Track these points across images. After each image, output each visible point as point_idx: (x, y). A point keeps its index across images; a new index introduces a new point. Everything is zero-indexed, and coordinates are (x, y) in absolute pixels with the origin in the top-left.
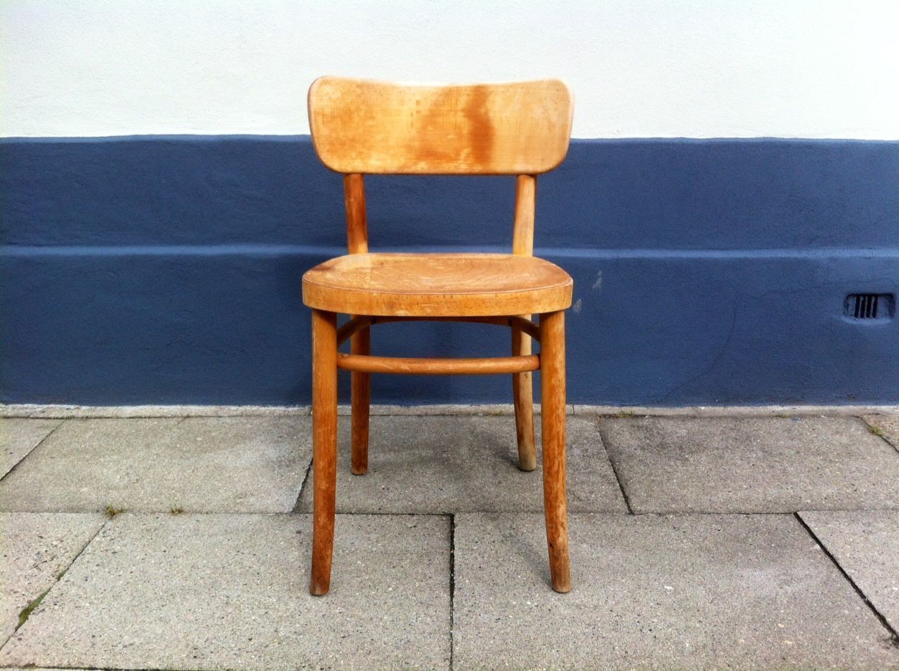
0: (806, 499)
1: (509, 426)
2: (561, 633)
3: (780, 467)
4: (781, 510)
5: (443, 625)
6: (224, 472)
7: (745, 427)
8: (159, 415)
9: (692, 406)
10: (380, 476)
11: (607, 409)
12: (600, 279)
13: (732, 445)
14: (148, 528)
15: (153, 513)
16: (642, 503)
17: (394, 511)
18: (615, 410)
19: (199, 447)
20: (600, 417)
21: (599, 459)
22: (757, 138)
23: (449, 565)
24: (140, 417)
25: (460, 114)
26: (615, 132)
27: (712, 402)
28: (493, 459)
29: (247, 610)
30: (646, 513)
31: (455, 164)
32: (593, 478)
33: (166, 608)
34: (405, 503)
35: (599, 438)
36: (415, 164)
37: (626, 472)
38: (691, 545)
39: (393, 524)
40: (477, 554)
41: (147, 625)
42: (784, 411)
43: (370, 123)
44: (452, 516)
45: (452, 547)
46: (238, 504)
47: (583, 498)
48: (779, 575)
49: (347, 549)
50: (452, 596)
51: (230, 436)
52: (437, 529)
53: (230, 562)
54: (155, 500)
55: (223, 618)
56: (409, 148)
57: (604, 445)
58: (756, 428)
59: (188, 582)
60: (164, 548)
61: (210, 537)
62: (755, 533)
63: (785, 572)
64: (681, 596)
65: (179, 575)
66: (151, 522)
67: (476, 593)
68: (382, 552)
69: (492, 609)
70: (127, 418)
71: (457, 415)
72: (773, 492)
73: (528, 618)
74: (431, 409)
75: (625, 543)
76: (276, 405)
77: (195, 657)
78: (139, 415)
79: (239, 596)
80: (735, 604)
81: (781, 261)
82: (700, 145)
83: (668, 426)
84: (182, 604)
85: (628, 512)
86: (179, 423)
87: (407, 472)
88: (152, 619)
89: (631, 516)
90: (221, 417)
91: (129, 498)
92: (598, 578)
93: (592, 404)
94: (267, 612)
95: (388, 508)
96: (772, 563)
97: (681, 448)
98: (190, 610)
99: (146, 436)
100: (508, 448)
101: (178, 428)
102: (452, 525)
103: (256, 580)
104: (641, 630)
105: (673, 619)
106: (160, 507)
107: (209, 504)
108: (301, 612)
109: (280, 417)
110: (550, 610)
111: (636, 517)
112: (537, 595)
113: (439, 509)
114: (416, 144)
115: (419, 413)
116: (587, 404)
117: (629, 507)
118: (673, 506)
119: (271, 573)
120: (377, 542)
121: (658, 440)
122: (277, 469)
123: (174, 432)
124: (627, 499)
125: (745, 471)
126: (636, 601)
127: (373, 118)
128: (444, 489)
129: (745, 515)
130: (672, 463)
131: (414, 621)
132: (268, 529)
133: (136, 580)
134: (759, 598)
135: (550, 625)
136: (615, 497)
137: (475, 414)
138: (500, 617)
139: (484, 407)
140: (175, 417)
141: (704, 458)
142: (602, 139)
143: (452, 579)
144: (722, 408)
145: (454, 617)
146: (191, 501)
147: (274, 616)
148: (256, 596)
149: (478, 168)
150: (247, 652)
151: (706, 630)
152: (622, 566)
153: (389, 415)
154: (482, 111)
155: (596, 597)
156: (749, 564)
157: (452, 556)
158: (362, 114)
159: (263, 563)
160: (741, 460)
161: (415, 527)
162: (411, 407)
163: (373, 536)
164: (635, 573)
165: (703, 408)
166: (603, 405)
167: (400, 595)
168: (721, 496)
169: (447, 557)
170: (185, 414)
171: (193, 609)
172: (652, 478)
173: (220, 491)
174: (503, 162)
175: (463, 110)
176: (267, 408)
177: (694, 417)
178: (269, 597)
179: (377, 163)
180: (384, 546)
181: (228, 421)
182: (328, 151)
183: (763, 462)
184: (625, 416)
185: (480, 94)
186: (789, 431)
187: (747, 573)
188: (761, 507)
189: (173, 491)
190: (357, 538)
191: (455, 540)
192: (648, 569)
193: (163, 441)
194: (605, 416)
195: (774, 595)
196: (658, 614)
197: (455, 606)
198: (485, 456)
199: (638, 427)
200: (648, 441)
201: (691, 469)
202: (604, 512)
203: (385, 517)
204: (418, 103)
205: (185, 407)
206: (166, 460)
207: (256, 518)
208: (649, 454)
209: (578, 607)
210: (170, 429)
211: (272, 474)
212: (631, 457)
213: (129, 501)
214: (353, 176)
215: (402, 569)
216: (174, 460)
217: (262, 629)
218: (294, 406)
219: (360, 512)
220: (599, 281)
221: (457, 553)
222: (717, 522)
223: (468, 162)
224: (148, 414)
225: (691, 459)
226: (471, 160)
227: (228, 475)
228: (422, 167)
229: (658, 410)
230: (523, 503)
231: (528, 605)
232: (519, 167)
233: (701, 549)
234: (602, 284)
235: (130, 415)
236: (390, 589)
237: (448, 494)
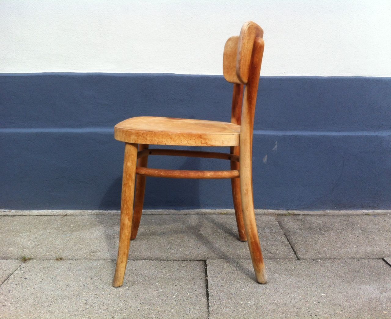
0: (387, 252)
1: (232, 219)
3: (371, 238)
4: (375, 257)
5: (204, 314)
6: (85, 241)
7: (351, 220)
8: (51, 214)
9: (323, 210)
10: (167, 242)
11: (281, 212)
12: (277, 145)
13: (345, 228)
14: (44, 267)
15: (47, 260)
16: (303, 255)
17: (175, 259)
18: (285, 212)
19: (72, 229)
20: (277, 215)
21: (279, 234)
22: (352, 77)
23: (205, 285)
24: (41, 215)
26: (283, 73)
27: (333, 208)
28: (225, 234)
29: (97, 307)
30: (306, 259)
32: (277, 243)
33: (52, 306)
34: (180, 255)
35: (278, 224)
37: (293, 240)
38: (332, 274)
39: (175, 265)
40: (220, 279)
41: (42, 314)
42: (369, 212)
44: (205, 261)
45: (206, 276)
46: (92, 255)
47: (273, 252)
48: (379, 287)
49: (150, 277)
50: (208, 300)
51: (88, 224)
52: (197, 267)
53: (88, 283)
54: (48, 254)
55: (84, 311)
57: (281, 227)
58: (356, 220)
59: (65, 293)
60: (52, 276)
61: (77, 271)
62: (364, 268)
63: (382, 286)
64: (330, 298)
65: (60, 289)
66: (45, 263)
67: (221, 298)
68: (169, 278)
69: (230, 305)
70: (35, 216)
71: (205, 214)
72: (369, 249)
73: (250, 310)
74: (191, 211)
75: (297, 273)
76: (112, 209)
78: (41, 214)
79: (93, 300)
80: (359, 302)
81: (366, 137)
82: (325, 79)
83: (313, 219)
84: (62, 304)
85: (297, 259)
86: (61, 218)
87: (180, 240)
88: (45, 311)
89: (299, 261)
90: (83, 215)
91: (34, 253)
92: (285, 290)
93: (273, 209)
94: (108, 308)
95: (172, 257)
96: (375, 282)
97: (320, 229)
98: (66, 307)
99: (44, 224)
100: (232, 229)
101: (62, 221)
102: (206, 265)
103: (101, 292)
104: (311, 316)
105: (328, 310)
106: (51, 257)
107: (76, 256)
108: (126, 308)
109: (114, 215)
110: (261, 306)
111: (301, 261)
112: (254, 299)
113: (198, 258)
115: (185, 213)
116: (270, 209)
117: (297, 257)
118: (320, 256)
119: (109, 289)
120: (166, 273)
121: (308, 226)
122: (112, 239)
123: (59, 222)
124: (295, 253)
125: (354, 239)
126: (306, 301)
128: (200, 248)
129: (357, 260)
130: (317, 236)
131: (188, 312)
132: (108, 267)
133: (37, 292)
134: (371, 299)
135: (262, 314)
136: (289, 252)
137: (214, 214)
138: (235, 310)
139: (218, 211)
140: (59, 215)
141: (332, 233)
142: (277, 76)
143: (207, 291)
144: (338, 211)
145: (210, 310)
146: (67, 254)
147: (112, 310)
148: (102, 300)
151: (345, 315)
152: (297, 284)
153: (170, 214)
155: (285, 299)
156: (363, 283)
157: (207, 280)
159: (105, 284)
160: (351, 234)
161: (186, 266)
162: (181, 211)
163: (164, 271)
164: (304, 287)
165: (328, 211)
166: (278, 209)
167: (180, 299)
168: (343, 251)
169: (204, 281)
170: (65, 214)
171: (67, 307)
172: (307, 243)
173: (83, 249)
176: (107, 211)
177: (325, 215)
178: (109, 300)
180: (170, 275)
181: (87, 217)
183: (362, 235)
184: (290, 214)
186: (373, 221)
187: (363, 287)
188: (365, 256)
189: (58, 250)
190: (155, 272)
191: (207, 272)
192: (311, 285)
193: (53, 226)
194: (280, 214)
195: (379, 297)
196: (319, 307)
197: (210, 304)
198: (220, 233)
199: (297, 219)
200: (303, 226)
201: (326, 239)
202: (284, 259)
203: (170, 261)
205: (64, 211)
206: (55, 235)
207: (101, 262)
208: (304, 232)
209: (276, 304)
210: (57, 221)
211: (110, 241)
212: (295, 233)
213: (34, 254)
215: (180, 287)
216: (58, 235)
217: (105, 316)
219: (156, 259)
220: (276, 147)
221: (209, 279)
222: (343, 263)
224: (45, 214)
225: (326, 234)
227: (87, 242)
229: (306, 212)
230: (242, 254)
231: (249, 304)
233: (337, 276)
234: (277, 148)
235: (36, 215)
236: (175, 296)
237: (202, 251)
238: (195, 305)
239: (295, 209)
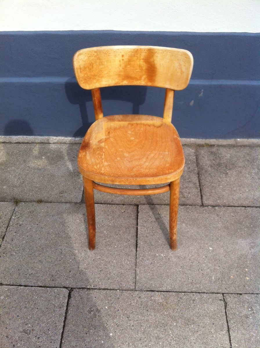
4: (258, 205)
5: (133, 265)
6: (55, 178)
7: (253, 153)
8: (26, 142)
9: (234, 139)
11: (200, 141)
13: (246, 165)
14: (31, 211)
15: (31, 202)
16: (207, 200)
17: (117, 202)
18: (203, 141)
19: (44, 162)
20: (197, 146)
21: (194, 173)
23: (136, 234)
24: (19, 143)
25: (142, 61)
29: (68, 257)
30: (208, 206)
31: (139, 82)
32: (190, 185)
33: (41, 255)
34: (121, 198)
36: (122, 82)
37: (203, 181)
38: (222, 225)
39: (117, 210)
40: (146, 228)
41: (36, 264)
43: (102, 67)
44: (138, 206)
45: (137, 224)
46: (61, 197)
47: (186, 196)
48: (251, 243)
49: (101, 224)
50: (137, 250)
52: (132, 213)
53: (61, 231)
54: (31, 194)
55: (60, 260)
56: (119, 75)
57: (197, 163)
58: (258, 154)
59: (47, 242)
60: (37, 223)
61: (53, 216)
62: (246, 218)
63: (253, 241)
64: (215, 253)
65: (44, 238)
66: (31, 207)
67: (145, 250)
68: (113, 226)
69: (150, 257)
72: (257, 194)
73: (162, 263)
75: (198, 223)
77: (53, 280)
78: (19, 141)
79: (65, 249)
80: (233, 258)
83: (223, 152)
84: (46, 253)
85: (201, 204)
86: (35, 147)
88: (37, 261)
89: (202, 207)
90: (50, 143)
91: (21, 193)
92: (187, 242)
93: (194, 138)
94: (75, 258)
95: (115, 201)
96: (249, 236)
99: (23, 155)
101: (35, 150)
102: (138, 211)
103: (70, 241)
105: (210, 265)
106: (33, 198)
107: (50, 196)
108: (86, 258)
109: (73, 144)
110: (169, 259)
111: (204, 208)
112: (165, 251)
113: (133, 202)
114: (122, 73)
117: (202, 201)
118: (219, 201)
120: (111, 220)
121: (218, 161)
122: (74, 177)
123: (33, 153)
124: (202, 197)
125: (249, 181)
126: (199, 255)
127: (103, 64)
129: (244, 208)
130: (222, 176)
131: (124, 263)
132: (73, 212)
133: (29, 240)
134: (242, 255)
135: (169, 266)
136: (197, 196)
138: (152, 262)
140: (33, 143)
143: (137, 242)
144: (246, 140)
145: (137, 262)
146: (44, 195)
149: (149, 84)
150: (70, 278)
151: (221, 271)
152: (196, 236)
154: (152, 60)
155: (185, 252)
156: (241, 236)
157: (137, 228)
158: (98, 63)
159: (72, 232)
160: (249, 174)
161: (124, 212)
163: (110, 217)
164: (200, 240)
165: (239, 140)
167: (119, 249)
168: (237, 196)
169: (135, 229)
170: (37, 141)
171: (50, 256)
172: (213, 185)
173: (54, 189)
174: (161, 82)
175: (143, 59)
177: (234, 146)
179: (106, 82)
180: (114, 223)
181: (53, 146)
184: (207, 145)
185: (151, 53)
187: (240, 241)
188: (251, 203)
189: (37, 189)
190: (104, 218)
191: (138, 220)
192: (205, 238)
193: (30, 158)
194: (199, 145)
195: (247, 253)
196: (206, 262)
197: (137, 256)
199: (211, 152)
200: (214, 162)
201: (228, 179)
202: (193, 205)
203: (114, 206)
204: (123, 56)
205: (36, 137)
206: (32, 171)
207: (68, 205)
208: (213, 170)
210: (32, 151)
211: (72, 180)
212: (206, 172)
214: (95, 90)
215: (120, 236)
216: (35, 171)
217: (74, 266)
219: (105, 203)
221: (139, 228)
222: (233, 212)
224: (22, 141)
225: (229, 173)
226: (146, 80)
227: (56, 180)
228: (125, 83)
229: (220, 142)
231: (162, 256)
232: (167, 86)
233: (225, 227)
234: (203, 94)
235: (15, 142)
236: (116, 246)
238: (128, 256)
239: (212, 138)
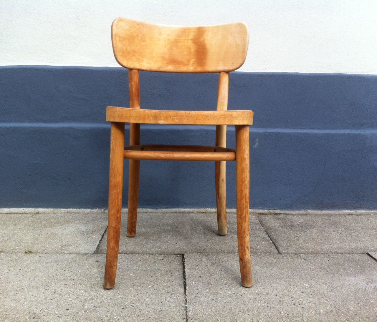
0: (371, 247)
1: (211, 217)
2: (249, 306)
3: (354, 235)
4: (359, 252)
5: (181, 303)
6: (56, 236)
7: (333, 219)
8: (22, 212)
9: (304, 210)
10: (143, 238)
11: (261, 211)
13: (328, 226)
14: (12, 259)
15: (15, 253)
16: (285, 250)
17: (151, 253)
18: (266, 211)
19: (43, 225)
20: (258, 214)
21: (260, 231)
22: (334, 74)
23: (182, 276)
24: (12, 213)
25: (190, 41)
26: (264, 69)
27: (315, 208)
28: (204, 231)
29: (66, 296)
30: (288, 254)
31: (187, 67)
32: (257, 239)
33: (18, 295)
34: (157, 249)
35: (259, 222)
36: (166, 66)
37: (275, 237)
38: (315, 267)
39: (151, 258)
40: (198, 270)
41: (6, 302)
42: (351, 212)
43: (143, 44)
44: (183, 255)
45: (184, 268)
46: (64, 249)
47: (253, 247)
48: (365, 279)
49: (125, 269)
50: (185, 289)
51: (60, 221)
52: (175, 260)
53: (58, 274)
54: (17, 248)
55: (52, 299)
56: (163, 58)
57: (262, 225)
58: (339, 219)
59: (32, 283)
60: (20, 268)
61: (47, 263)
62: (348, 261)
63: (368, 278)
64: (314, 289)
65: (28, 280)
66: (14, 257)
67: (199, 288)
68: (144, 270)
69: (208, 295)
70: (5, 213)
71: (183, 213)
72: (353, 245)
73: (230, 299)
74: (169, 210)
75: (279, 266)
76: (86, 208)
77: (34, 318)
78: (12, 212)
79: (62, 290)
80: (344, 292)
81: (348, 135)
82: (306, 76)
83: (294, 218)
84: (28, 293)
85: (278, 253)
86: (33, 216)
87: (157, 236)
88: (10, 300)
89: (281, 255)
90: (56, 213)
92: (266, 281)
93: (253, 208)
94: (78, 297)
95: (147, 251)
96: (360, 274)
97: (302, 227)
98: (33, 296)
99: (14, 220)
100: (211, 226)
101: (32, 218)
102: (183, 258)
103: (72, 282)
104: (294, 304)
105: (312, 299)
106: (20, 251)
107: (47, 249)
108: (98, 297)
109: (88, 213)
110: (241, 295)
111: (283, 255)
112: (234, 289)
113: (175, 252)
114: (167, 56)
115: (163, 212)
117: (278, 251)
118: (302, 251)
119: (80, 280)
120: (142, 266)
121: (290, 224)
122: (86, 234)
123: (30, 219)
124: (277, 248)
125: (337, 236)
126: (289, 291)
127: (144, 41)
128: (177, 243)
129: (341, 254)
130: (298, 233)
131: (164, 301)
132: (80, 260)
133: (2, 282)
134: (357, 289)
135: (242, 302)
136: (270, 247)
137: (193, 212)
138: (214, 299)
139: (197, 210)
140: (31, 213)
141: (314, 231)
142: (258, 72)
143: (185, 282)
144: (320, 211)
145: (187, 299)
146: (37, 248)
147: (82, 299)
148: (72, 290)
149: (199, 69)
150: (65, 316)
151: (331, 304)
152: (279, 276)
153: (147, 213)
154: (202, 40)
155: (267, 289)
156: (348, 274)
157: (184, 272)
158: (139, 38)
159: (76, 275)
160: (334, 231)
161: (162, 259)
162: (159, 210)
163: (139, 263)
164: (287, 279)
165: (310, 211)
166: (259, 209)
167: (155, 289)
168: (326, 247)
169: (181, 272)
170: (37, 212)
171: (34, 295)
172: (289, 239)
173: (54, 244)
174: (212, 66)
175: (191, 40)
176: (81, 210)
177: (307, 215)
178: (79, 290)
179: (146, 65)
180: (145, 268)
181: (60, 215)
182: (121, 56)
183: (345, 232)
184: (271, 214)
185: (200, 31)
186: (356, 220)
187: (348, 278)
188: (348, 251)
189: (27, 244)
190: (130, 264)
191: (185, 264)
192: (294, 277)
193: (23, 223)
194: (260, 214)
195: (365, 288)
196: (303, 297)
197: (187, 294)
198: (199, 230)
199: (278, 218)
200: (284, 224)
201: (309, 235)
202: (266, 253)
203: (145, 255)
204: (168, 35)
205: (36, 209)
206: (25, 231)
207: (72, 256)
208: (285, 229)
209: (258, 294)
210: (28, 218)
211: (83, 237)
212: (276, 230)
213: (2, 248)
214: (133, 70)
215: (156, 278)
216: (29, 231)
217: (75, 305)
218: (96, 209)
219: (131, 253)
220: (257, 144)
221: (187, 271)
222: (327, 257)
223: (194, 66)
224: (16, 212)
225: (308, 231)
226: (195, 65)
227: (58, 237)
228: (170, 68)
229: (287, 212)
230: (221, 249)
231: (229, 293)
232: (221, 68)
233: (321, 268)
234: (258, 145)
235: (7, 212)
236: (150, 286)
237: (180, 245)
238: (171, 295)
239: (276, 208)
